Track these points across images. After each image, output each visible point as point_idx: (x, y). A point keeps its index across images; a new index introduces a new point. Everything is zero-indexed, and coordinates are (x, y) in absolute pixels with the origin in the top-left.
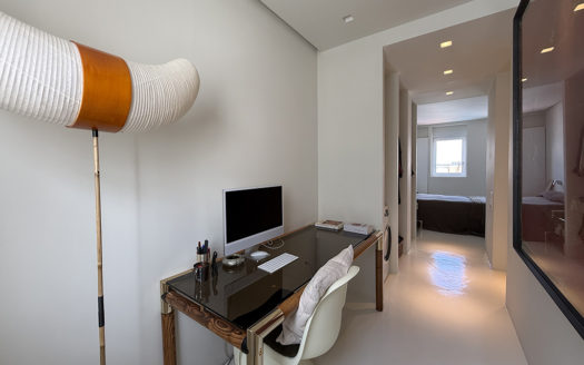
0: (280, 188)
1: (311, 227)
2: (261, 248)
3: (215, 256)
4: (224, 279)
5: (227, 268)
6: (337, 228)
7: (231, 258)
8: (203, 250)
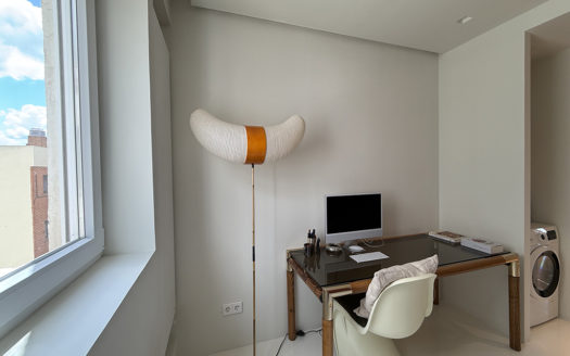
0: (379, 196)
1: (425, 236)
2: (360, 243)
3: (319, 241)
4: (324, 260)
5: (329, 252)
6: (453, 241)
7: (332, 245)
8: (312, 236)
